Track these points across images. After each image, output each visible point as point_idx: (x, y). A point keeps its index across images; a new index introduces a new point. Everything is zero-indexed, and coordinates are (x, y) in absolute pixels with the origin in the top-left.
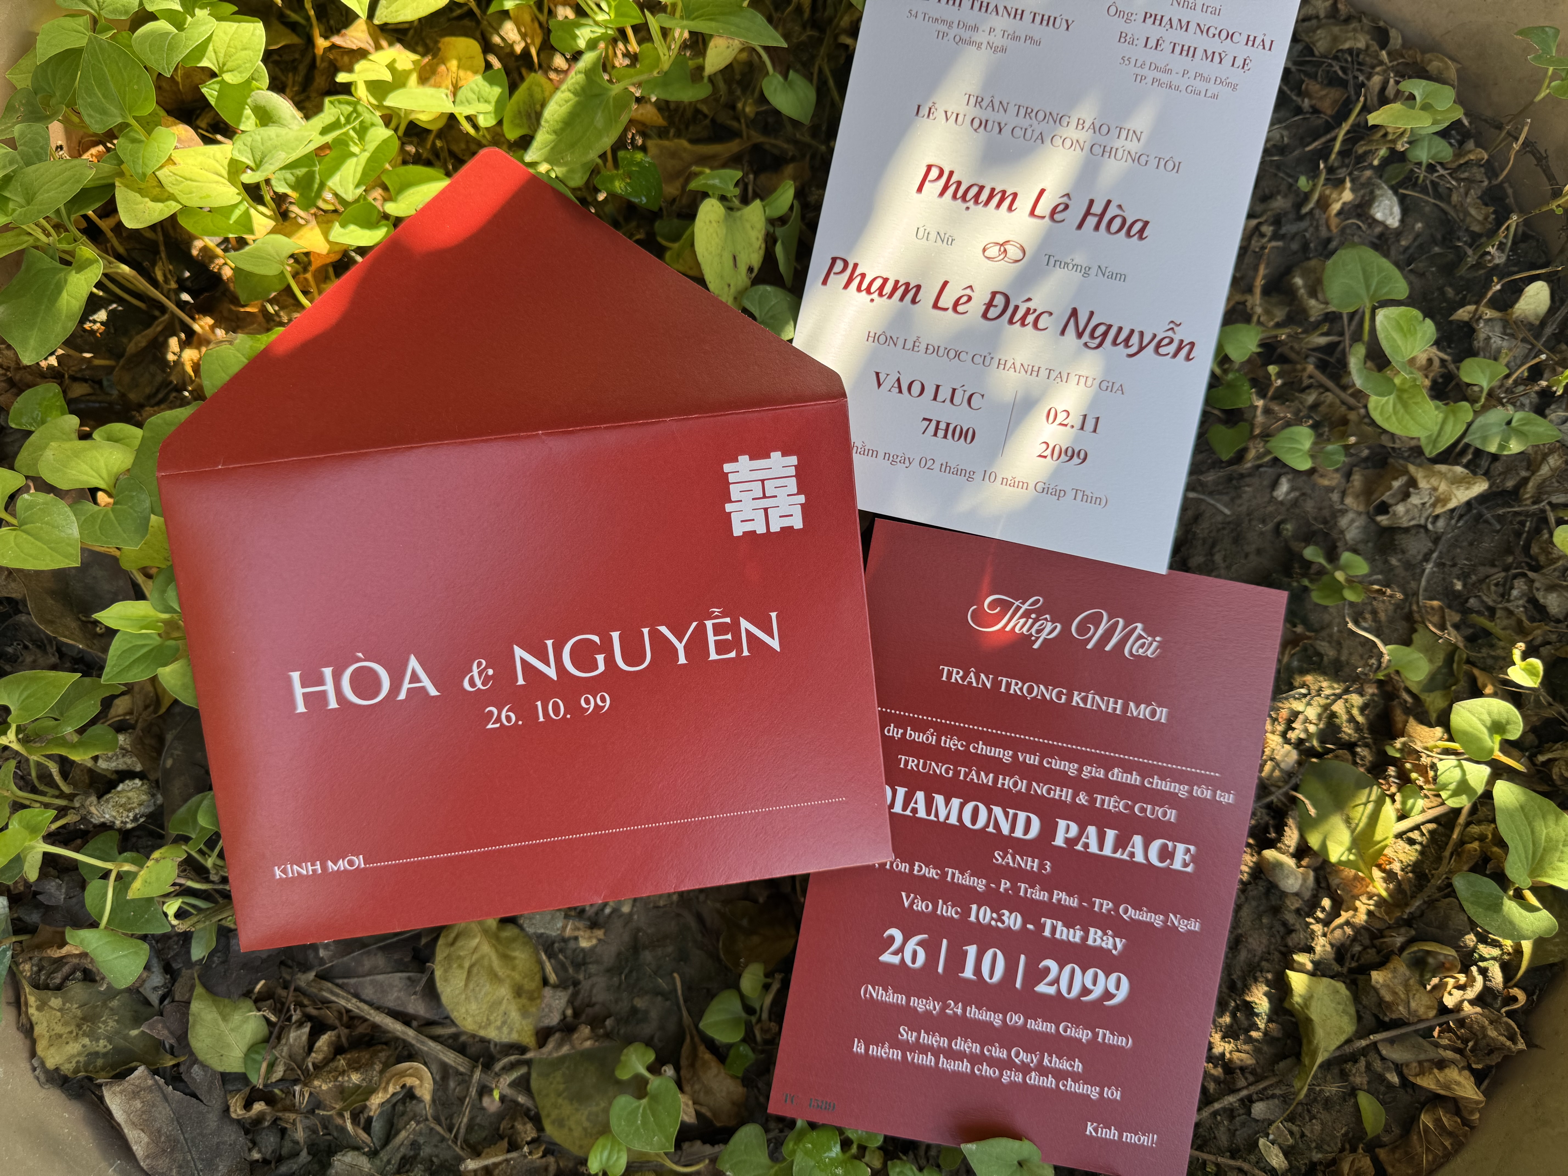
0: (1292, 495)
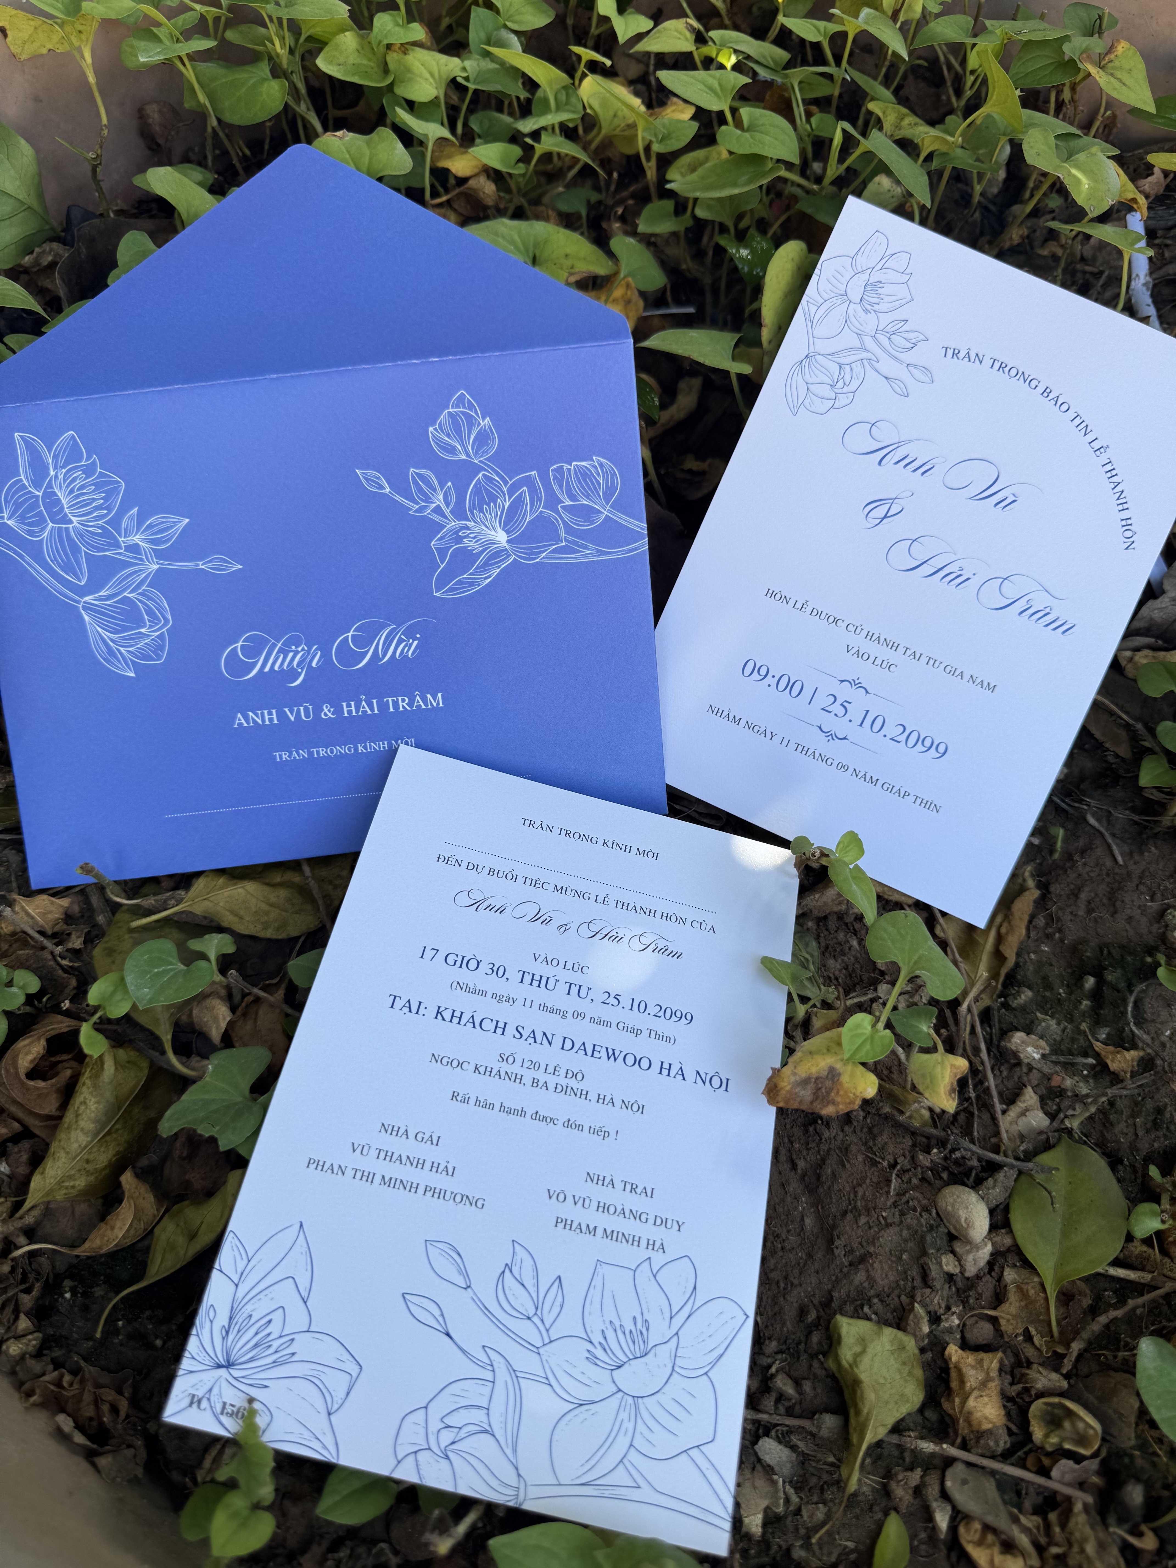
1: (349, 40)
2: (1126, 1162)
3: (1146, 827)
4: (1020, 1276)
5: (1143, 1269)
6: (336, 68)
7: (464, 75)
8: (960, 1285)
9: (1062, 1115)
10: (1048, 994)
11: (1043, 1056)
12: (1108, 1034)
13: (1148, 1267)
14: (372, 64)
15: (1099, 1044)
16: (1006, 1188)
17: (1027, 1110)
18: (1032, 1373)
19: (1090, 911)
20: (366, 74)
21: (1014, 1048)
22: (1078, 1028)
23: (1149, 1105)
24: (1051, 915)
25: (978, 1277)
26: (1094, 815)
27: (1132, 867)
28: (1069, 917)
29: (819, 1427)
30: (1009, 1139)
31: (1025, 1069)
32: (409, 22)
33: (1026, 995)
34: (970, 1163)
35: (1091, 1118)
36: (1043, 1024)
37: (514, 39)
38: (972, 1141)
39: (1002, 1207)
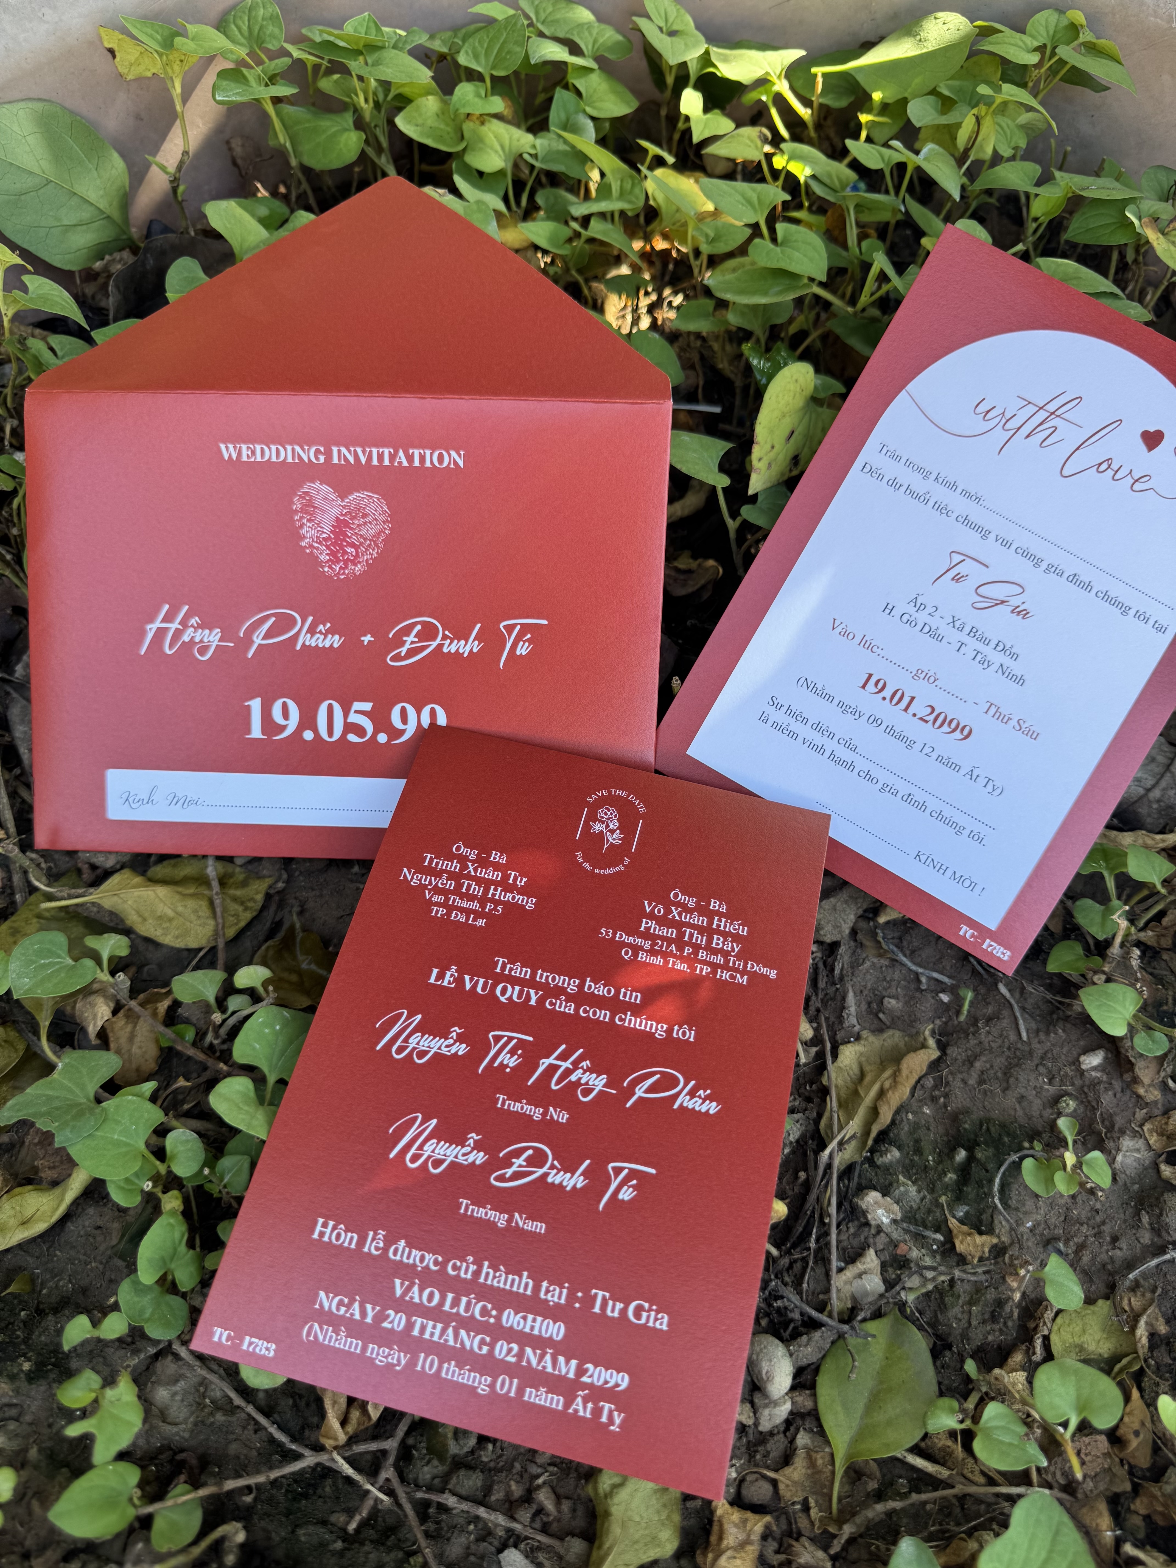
0: (1098, 1074)
1: (431, 104)
2: (955, 1349)
3: (1058, 1009)
4: (813, 1442)
5: (943, 1464)
6: (413, 128)
7: (533, 152)
8: (751, 1437)
9: (898, 1288)
10: (916, 1158)
11: (894, 1221)
12: (967, 1214)
13: (949, 1464)
14: (449, 129)
15: (954, 1221)
16: (820, 1349)
17: (865, 1272)
18: (797, 1547)
19: (981, 1082)
20: (440, 139)
21: (864, 1207)
22: (937, 1200)
23: (991, 1295)
24: (941, 1077)
25: (771, 1434)
26: (1006, 985)
27: (1035, 1045)
28: (959, 1084)
29: (568, 1550)
30: (838, 1298)
31: (873, 1231)
32: (493, 94)
33: (893, 1155)
34: (791, 1315)
35: (927, 1295)
36: (902, 1189)
37: (590, 124)
38: (800, 1293)
39: (813, 1367)
